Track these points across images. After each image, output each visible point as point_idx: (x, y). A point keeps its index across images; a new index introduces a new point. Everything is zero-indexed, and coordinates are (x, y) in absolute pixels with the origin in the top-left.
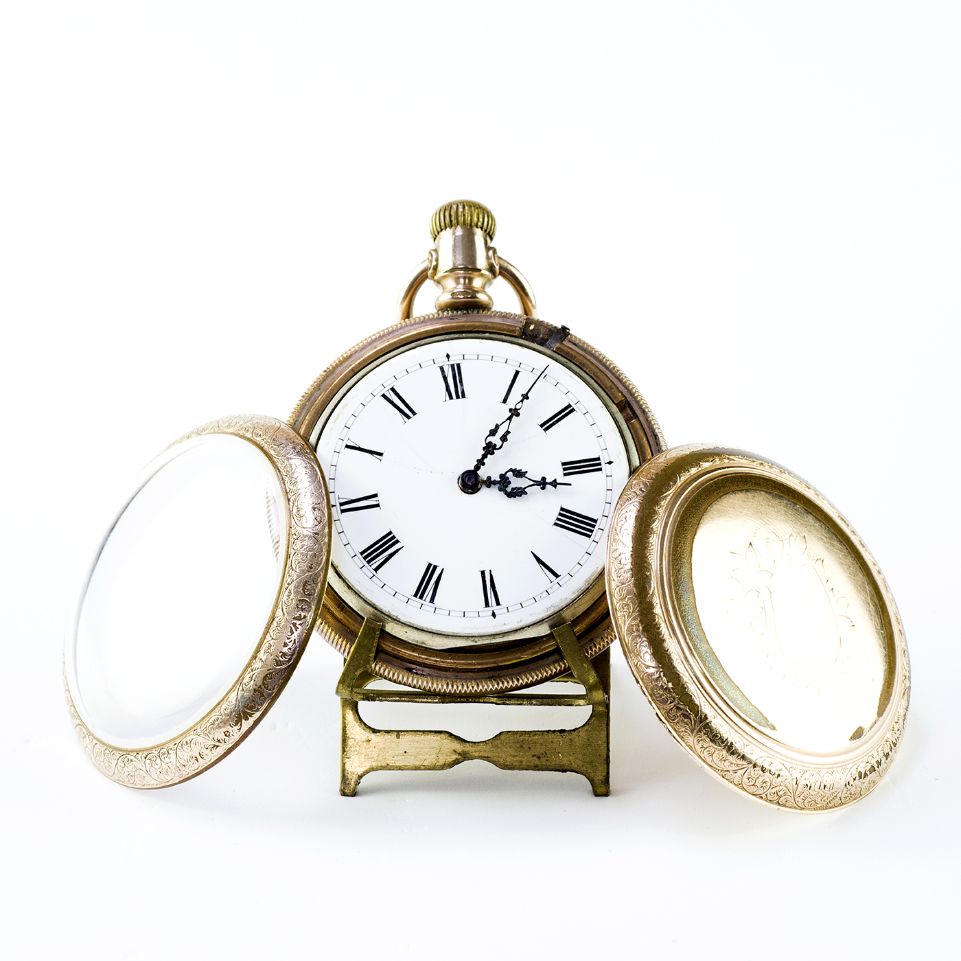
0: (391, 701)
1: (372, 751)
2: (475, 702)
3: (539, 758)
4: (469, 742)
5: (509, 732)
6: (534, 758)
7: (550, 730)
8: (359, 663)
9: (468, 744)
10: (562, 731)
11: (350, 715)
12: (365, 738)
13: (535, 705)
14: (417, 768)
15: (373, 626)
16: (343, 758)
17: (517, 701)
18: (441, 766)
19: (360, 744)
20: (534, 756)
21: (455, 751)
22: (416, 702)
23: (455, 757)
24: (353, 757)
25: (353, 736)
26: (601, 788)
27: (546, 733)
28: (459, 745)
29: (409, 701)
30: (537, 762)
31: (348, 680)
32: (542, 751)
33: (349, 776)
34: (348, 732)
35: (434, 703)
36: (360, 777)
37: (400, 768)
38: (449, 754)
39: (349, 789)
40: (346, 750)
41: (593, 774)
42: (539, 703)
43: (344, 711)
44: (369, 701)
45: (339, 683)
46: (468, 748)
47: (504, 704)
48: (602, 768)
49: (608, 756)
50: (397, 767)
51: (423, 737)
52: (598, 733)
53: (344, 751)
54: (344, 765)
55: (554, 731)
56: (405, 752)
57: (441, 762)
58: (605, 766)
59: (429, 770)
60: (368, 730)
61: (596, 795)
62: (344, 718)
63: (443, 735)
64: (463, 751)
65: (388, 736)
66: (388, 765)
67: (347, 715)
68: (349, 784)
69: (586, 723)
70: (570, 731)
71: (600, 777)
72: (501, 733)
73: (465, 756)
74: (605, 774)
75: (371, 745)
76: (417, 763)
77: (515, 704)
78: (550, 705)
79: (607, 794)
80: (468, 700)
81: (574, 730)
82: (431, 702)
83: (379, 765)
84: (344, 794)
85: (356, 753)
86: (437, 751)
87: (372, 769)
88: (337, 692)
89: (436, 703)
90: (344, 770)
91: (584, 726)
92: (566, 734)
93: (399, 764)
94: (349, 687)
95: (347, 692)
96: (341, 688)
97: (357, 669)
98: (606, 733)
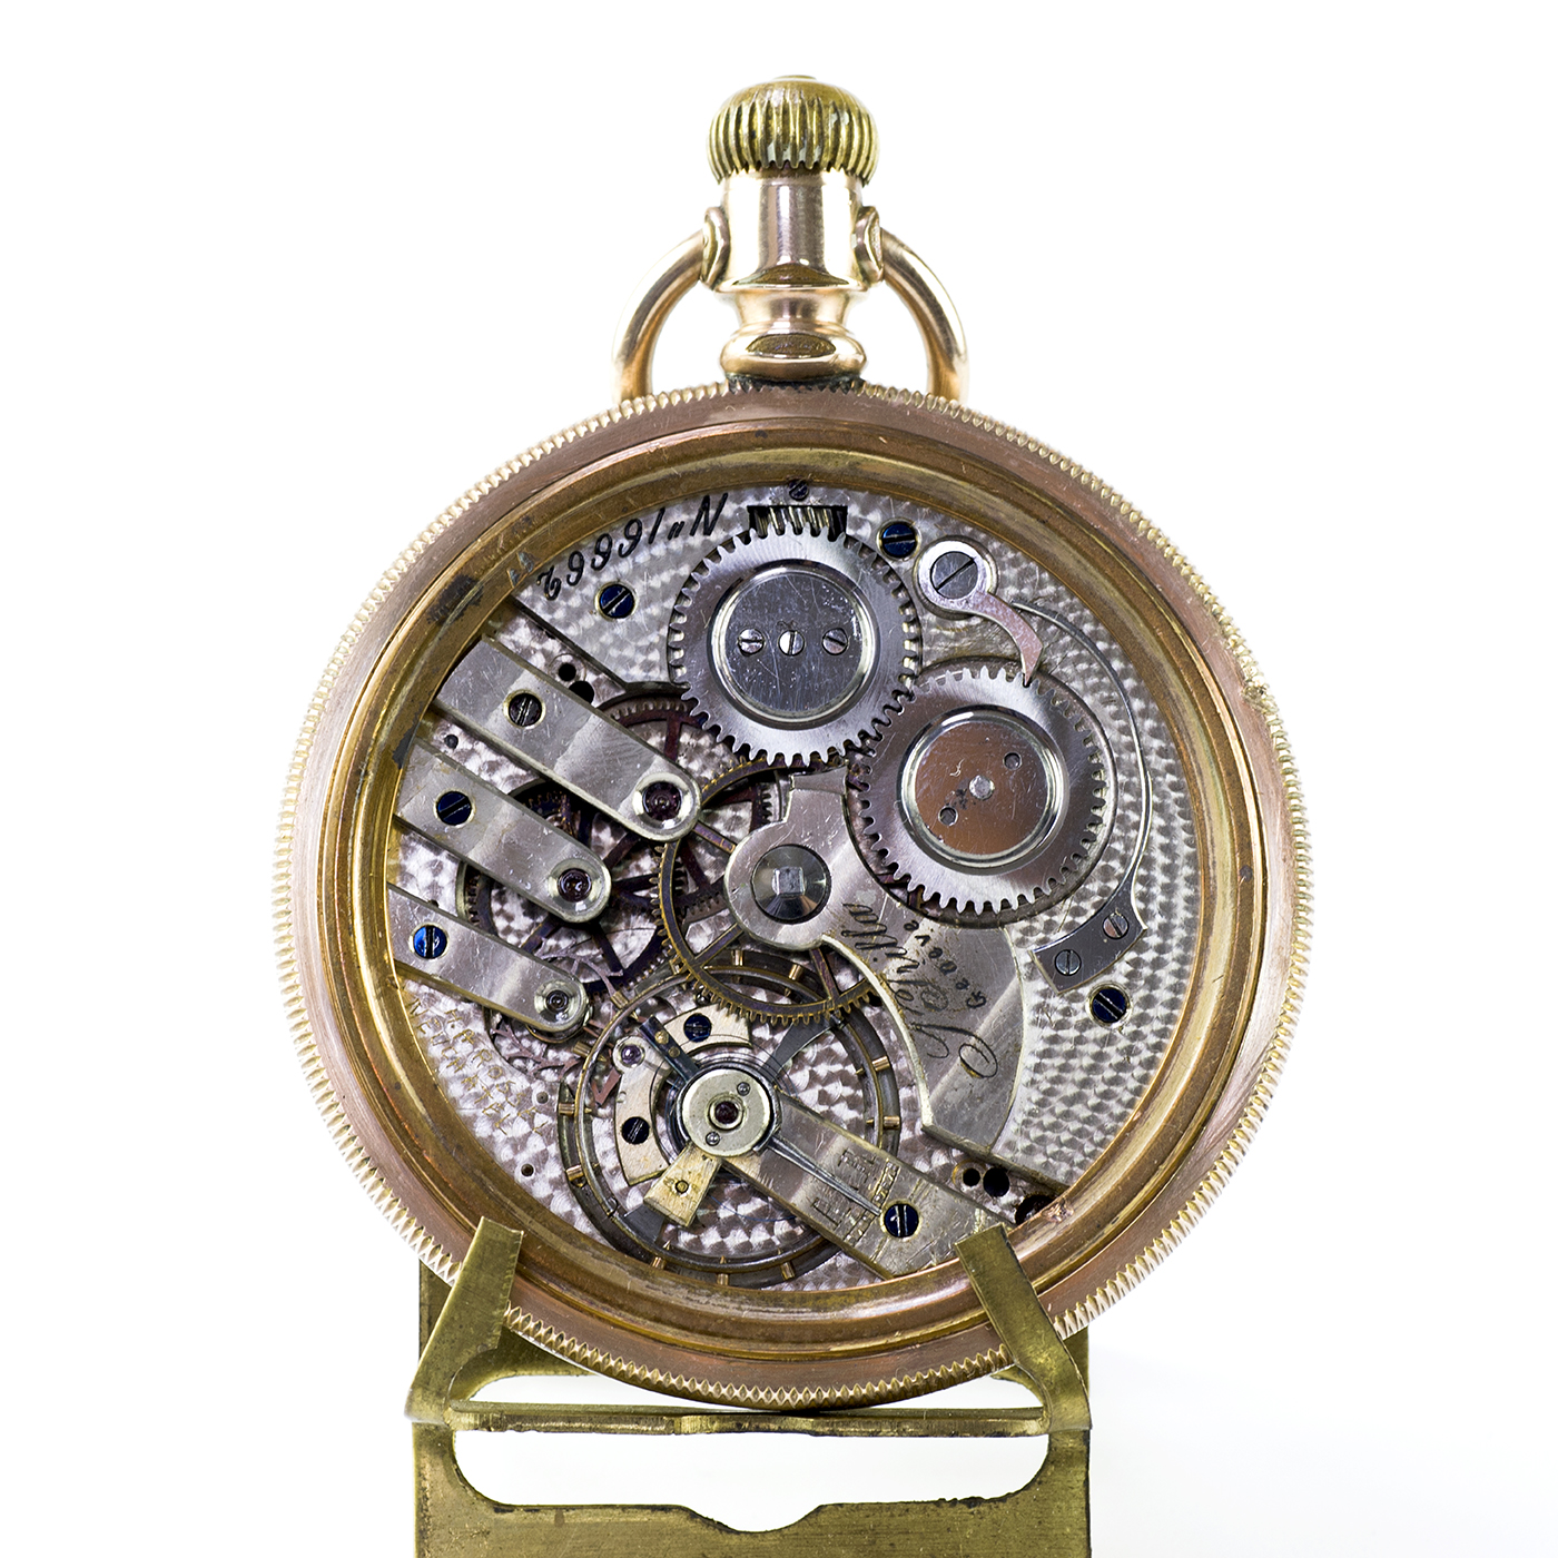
0: (547, 1430)
2: (758, 1430)
4: (738, 1533)
5: (841, 1505)
7: (944, 1500)
8: (465, 1333)
9: (735, 1538)
10: (973, 1502)
11: (435, 1469)
12: (474, 1526)
13: (911, 1435)
15: (500, 1238)
17: (865, 1425)
19: (462, 1542)
21: (704, 1555)
27: (932, 1507)
28: (712, 1540)
29: (591, 1430)
31: (437, 1378)
32: (922, 1552)
34: (431, 1511)
42: (921, 1432)
43: (420, 1461)
44: (489, 1429)
45: (413, 1387)
46: (733, 1548)
47: (833, 1434)
55: (954, 1501)
62: (421, 1475)
63: (672, 1516)
64: (725, 1556)
65: (534, 1521)
67: (428, 1468)
69: (1033, 1480)
70: (993, 1500)
72: (820, 1509)
75: (488, 1544)
77: (862, 1434)
78: (952, 1436)
80: (739, 1425)
81: (1002, 1499)
82: (646, 1432)
88: (410, 1409)
91: (1027, 1487)
92: (984, 1508)
94: (439, 1394)
95: (435, 1408)
96: (420, 1398)
97: (460, 1349)
98: (1084, 1504)
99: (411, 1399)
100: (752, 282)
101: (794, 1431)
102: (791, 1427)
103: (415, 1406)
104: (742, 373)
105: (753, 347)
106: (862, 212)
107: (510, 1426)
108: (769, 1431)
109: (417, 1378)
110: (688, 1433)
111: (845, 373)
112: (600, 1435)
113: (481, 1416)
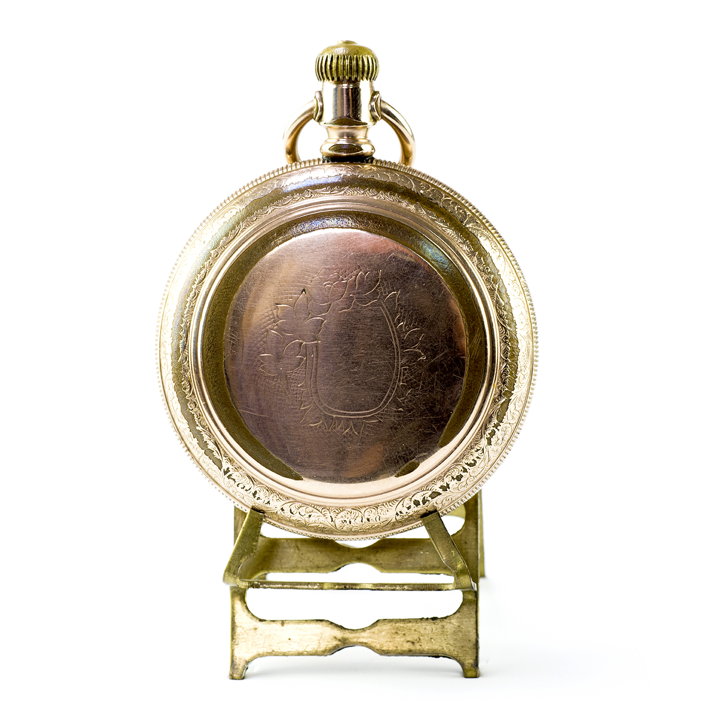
0: (274, 588)
1: (258, 638)
2: (352, 588)
3: (413, 643)
4: (348, 629)
5: (386, 619)
6: (409, 643)
7: (423, 618)
8: (244, 551)
9: (347, 631)
10: (434, 619)
11: (238, 605)
12: (252, 626)
13: (408, 590)
14: (300, 654)
15: (256, 516)
16: (232, 644)
18: (322, 651)
19: (247, 632)
20: (408, 641)
21: (335, 638)
22: (297, 588)
23: (335, 643)
24: (240, 644)
25: (241, 625)
26: (471, 671)
27: (419, 620)
28: (339, 631)
29: (291, 588)
30: (412, 648)
31: (234, 568)
32: (416, 637)
33: (237, 661)
34: (236, 621)
35: (314, 589)
36: (247, 662)
37: (284, 655)
38: (329, 640)
39: (238, 673)
40: (235, 637)
41: (463, 658)
42: (411, 589)
43: (233, 601)
44: (254, 588)
45: (225, 571)
46: (347, 635)
48: (472, 652)
49: (477, 642)
50: (281, 653)
51: (306, 626)
52: (467, 620)
53: (233, 638)
54: (233, 651)
55: (427, 619)
56: (290, 639)
57: (322, 648)
58: (475, 651)
59: (311, 655)
60: (255, 619)
61: (466, 676)
62: (233, 608)
63: (324, 623)
64: (343, 638)
65: (273, 625)
66: (273, 651)
67: (236, 606)
68: (237, 669)
69: (457, 611)
70: (442, 618)
71: (469, 661)
72: (378, 621)
73: (344, 644)
74: (474, 658)
75: (257, 632)
76: (301, 650)
77: (389, 590)
78: (422, 590)
79: (476, 677)
81: (445, 618)
82: (311, 589)
83: (265, 651)
84: (233, 678)
85: (244, 640)
86: (318, 638)
87: (260, 656)
88: (224, 579)
89: (316, 589)
90: (233, 656)
91: (454, 614)
92: (438, 621)
93: (284, 650)
94: (234, 574)
95: (233, 579)
96: (227, 575)
97: (242, 557)
98: (475, 620)
99: (224, 576)
100: (331, 124)
101: (365, 589)
102: (364, 587)
103: (226, 578)
104: (327, 157)
105: (331, 149)
106: (375, 93)
107: (261, 586)
108: (356, 589)
109: (227, 568)
110: (326, 589)
111: (367, 157)
112: (294, 590)
113: (251, 583)
